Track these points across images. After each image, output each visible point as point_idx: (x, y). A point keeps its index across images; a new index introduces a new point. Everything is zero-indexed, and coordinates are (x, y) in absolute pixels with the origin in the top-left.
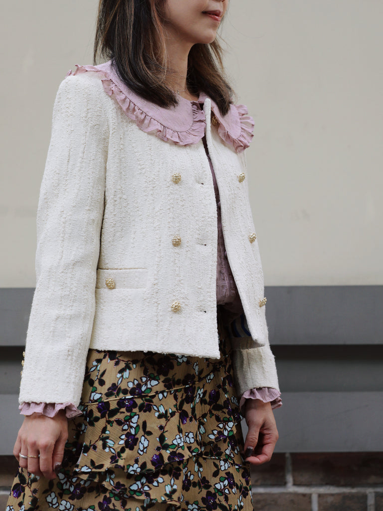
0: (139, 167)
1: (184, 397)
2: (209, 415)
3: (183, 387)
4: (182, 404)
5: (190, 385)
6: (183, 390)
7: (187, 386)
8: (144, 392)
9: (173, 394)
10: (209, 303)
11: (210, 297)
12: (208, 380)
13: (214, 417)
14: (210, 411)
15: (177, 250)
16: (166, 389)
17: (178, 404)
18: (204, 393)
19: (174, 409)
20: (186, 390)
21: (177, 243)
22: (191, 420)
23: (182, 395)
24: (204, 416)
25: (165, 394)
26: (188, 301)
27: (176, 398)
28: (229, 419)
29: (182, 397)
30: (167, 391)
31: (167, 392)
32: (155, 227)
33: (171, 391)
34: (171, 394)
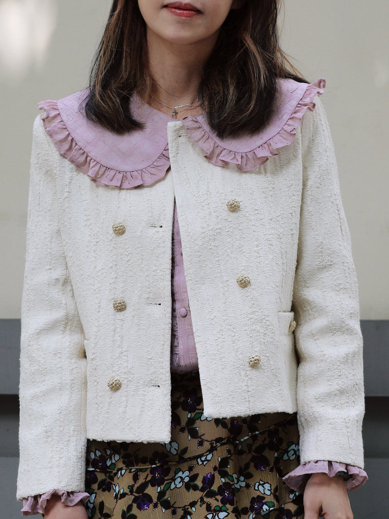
0: (85, 218)
1: (149, 478)
2: (199, 503)
3: (150, 466)
4: (144, 486)
5: (158, 465)
6: (149, 470)
7: (153, 466)
8: (109, 467)
9: (132, 474)
10: (161, 376)
11: (163, 368)
12: (203, 462)
13: (204, 506)
14: (202, 499)
15: (120, 315)
16: (124, 466)
17: (136, 486)
18: (194, 478)
19: (127, 491)
20: (153, 471)
21: (120, 307)
22: (155, 506)
23: (147, 477)
24: (193, 504)
25: (123, 472)
26: (132, 376)
27: (136, 478)
28: (221, 508)
29: (146, 478)
30: (124, 468)
31: (126, 469)
32: (95, 290)
33: (131, 470)
34: (130, 472)
